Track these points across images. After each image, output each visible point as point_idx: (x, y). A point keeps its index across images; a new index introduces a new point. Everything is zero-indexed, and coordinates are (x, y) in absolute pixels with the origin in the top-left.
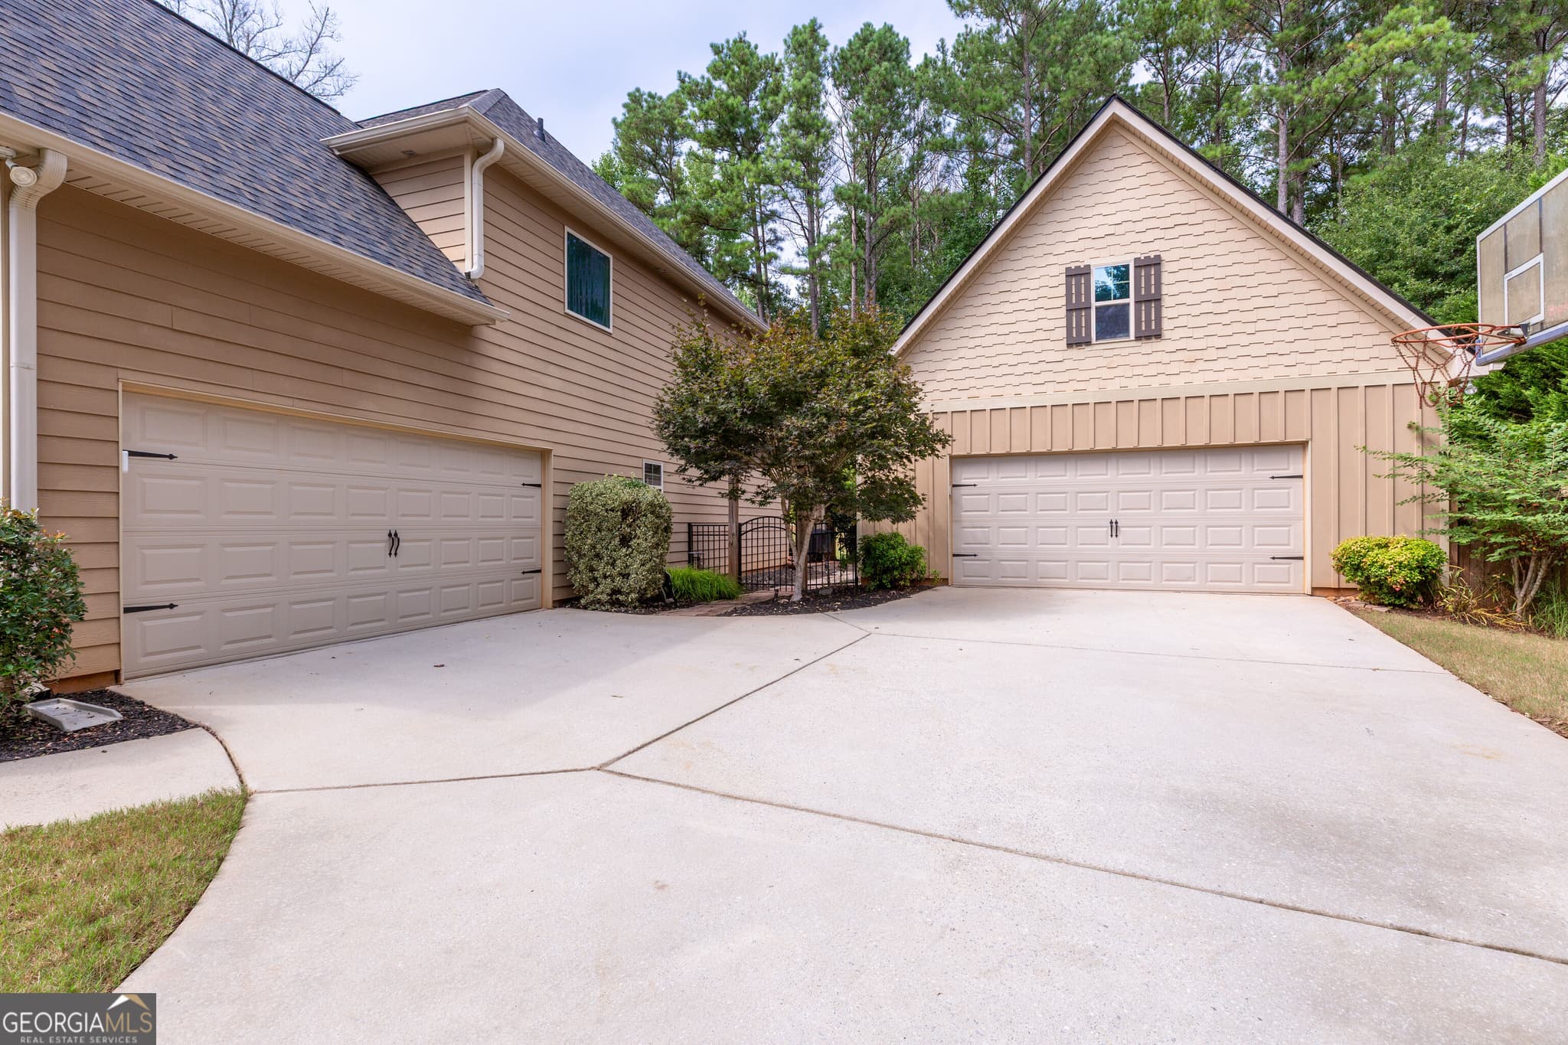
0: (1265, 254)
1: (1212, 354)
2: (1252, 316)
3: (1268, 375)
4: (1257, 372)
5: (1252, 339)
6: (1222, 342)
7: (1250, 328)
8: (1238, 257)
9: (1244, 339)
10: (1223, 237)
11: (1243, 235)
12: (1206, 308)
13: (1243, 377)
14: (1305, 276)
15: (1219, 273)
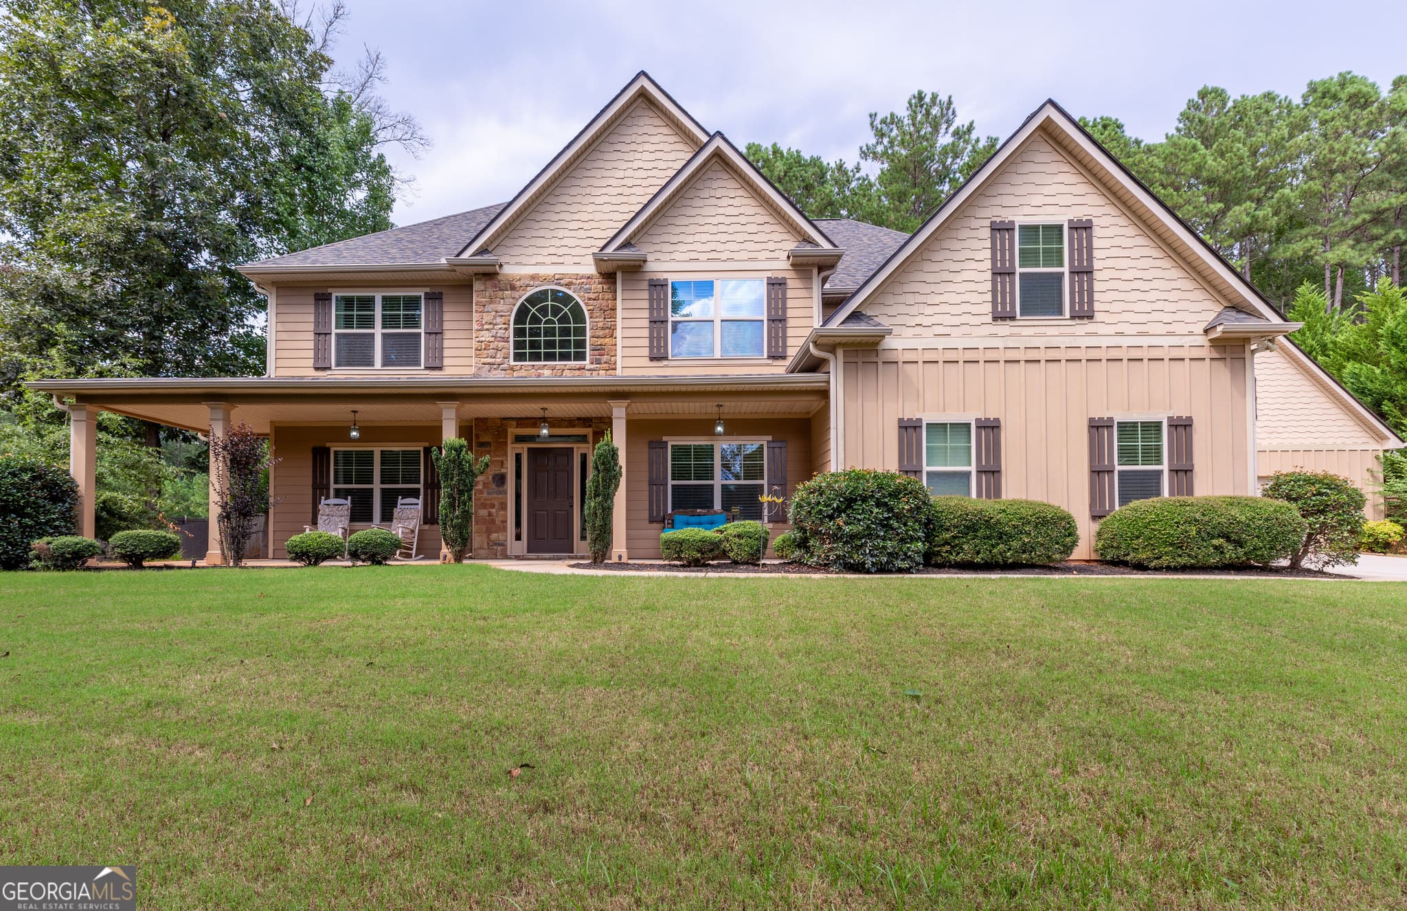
0: (1304, 382)
1: (1280, 430)
2: (1299, 412)
3: (1307, 442)
4: (1303, 441)
5: (1299, 423)
6: (1285, 424)
7: (1297, 418)
8: (1291, 383)
9: (1295, 424)
10: (1284, 371)
11: (1294, 371)
12: (1278, 406)
13: (1295, 442)
14: (1322, 395)
15: (1282, 389)
